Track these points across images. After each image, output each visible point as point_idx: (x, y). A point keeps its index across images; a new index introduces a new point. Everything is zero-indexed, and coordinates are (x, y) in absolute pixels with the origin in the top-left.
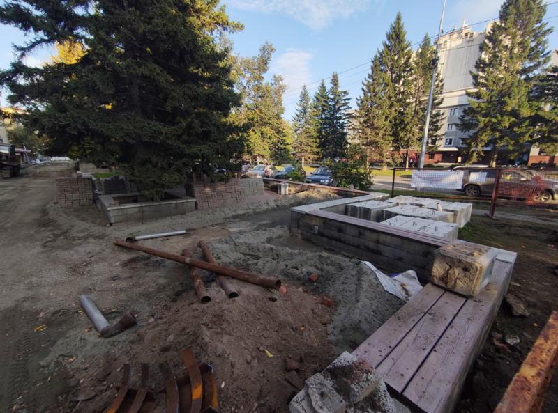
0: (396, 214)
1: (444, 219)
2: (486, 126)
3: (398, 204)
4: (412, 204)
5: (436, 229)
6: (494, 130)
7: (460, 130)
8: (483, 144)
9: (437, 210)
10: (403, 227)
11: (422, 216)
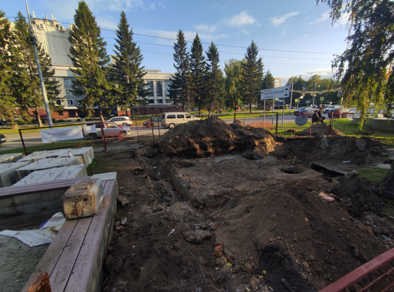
0: (32, 171)
1: (75, 163)
2: (90, 93)
3: (33, 161)
4: (47, 158)
5: (69, 173)
6: (95, 96)
7: (74, 95)
8: (92, 105)
9: (69, 157)
10: (40, 181)
11: (58, 165)
